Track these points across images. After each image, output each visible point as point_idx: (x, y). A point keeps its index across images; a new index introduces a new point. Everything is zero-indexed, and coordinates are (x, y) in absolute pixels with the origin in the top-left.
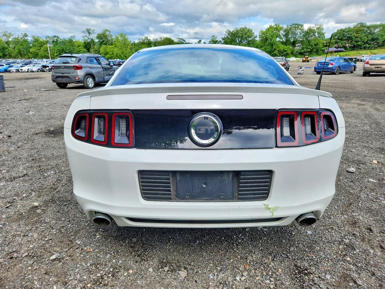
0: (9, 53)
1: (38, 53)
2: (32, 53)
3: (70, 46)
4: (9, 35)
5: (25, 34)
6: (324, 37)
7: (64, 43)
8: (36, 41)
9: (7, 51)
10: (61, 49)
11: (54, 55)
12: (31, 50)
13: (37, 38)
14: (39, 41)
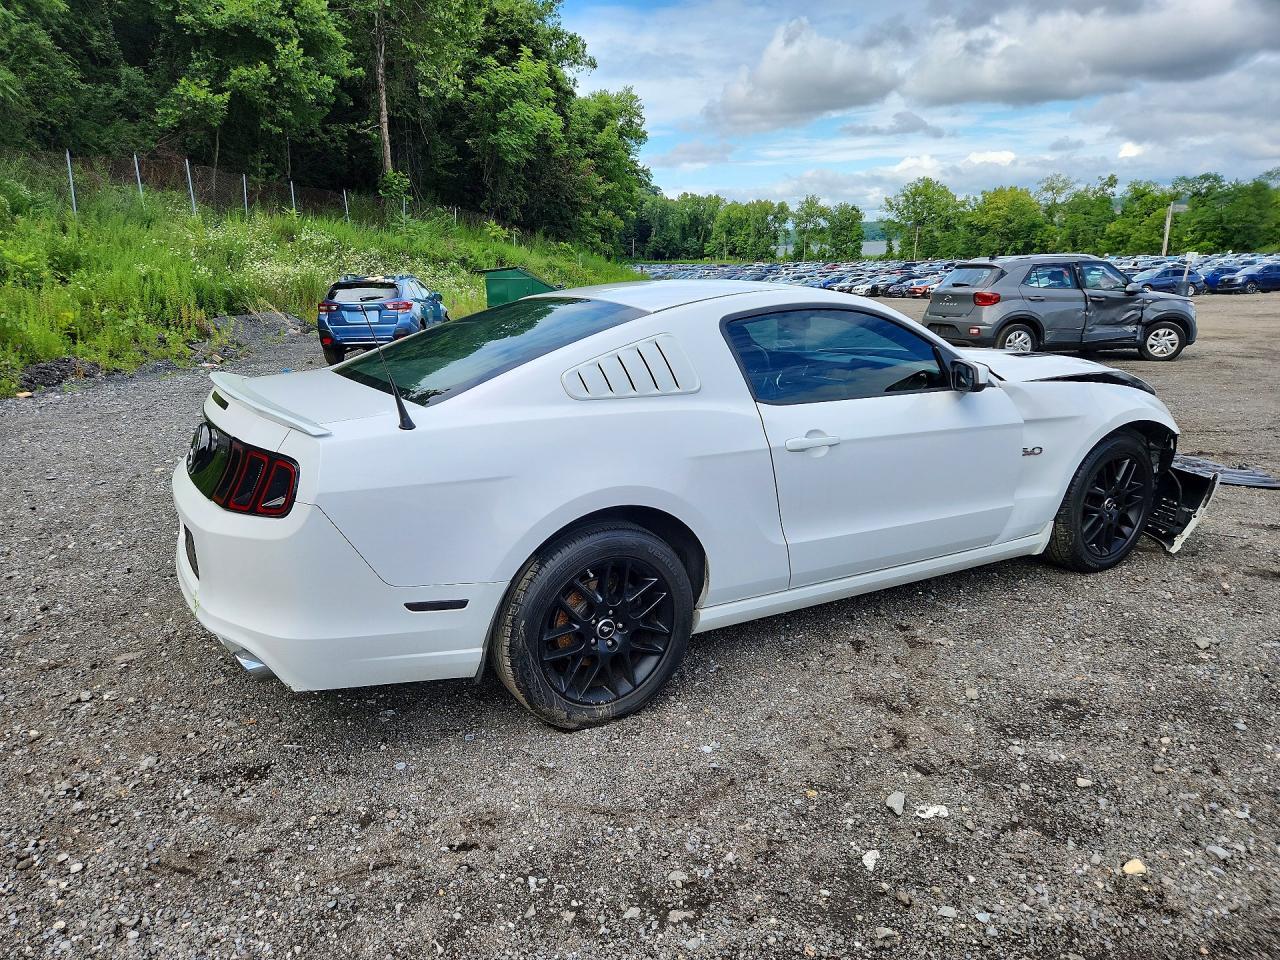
0: (1042, 241)
1: (1129, 236)
2: (1109, 238)
3: (1250, 206)
4: (1060, 185)
5: (1112, 177)
7: (1230, 197)
8: (1138, 199)
9: (1039, 233)
10: (1213, 218)
11: (1180, 240)
12: (1111, 228)
13: (1145, 189)
14: (1147, 197)
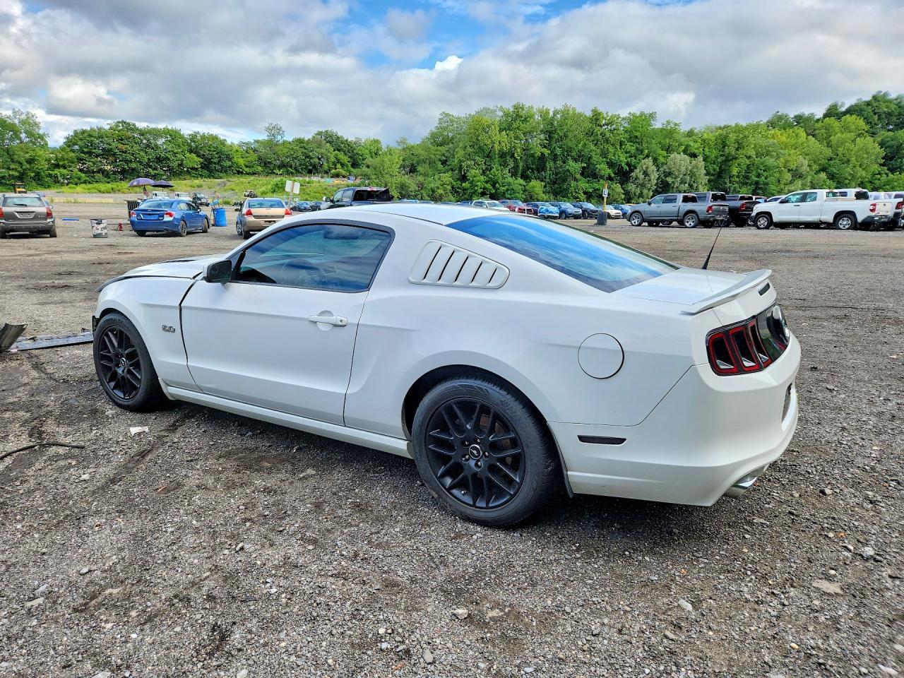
6: (47, 144)
